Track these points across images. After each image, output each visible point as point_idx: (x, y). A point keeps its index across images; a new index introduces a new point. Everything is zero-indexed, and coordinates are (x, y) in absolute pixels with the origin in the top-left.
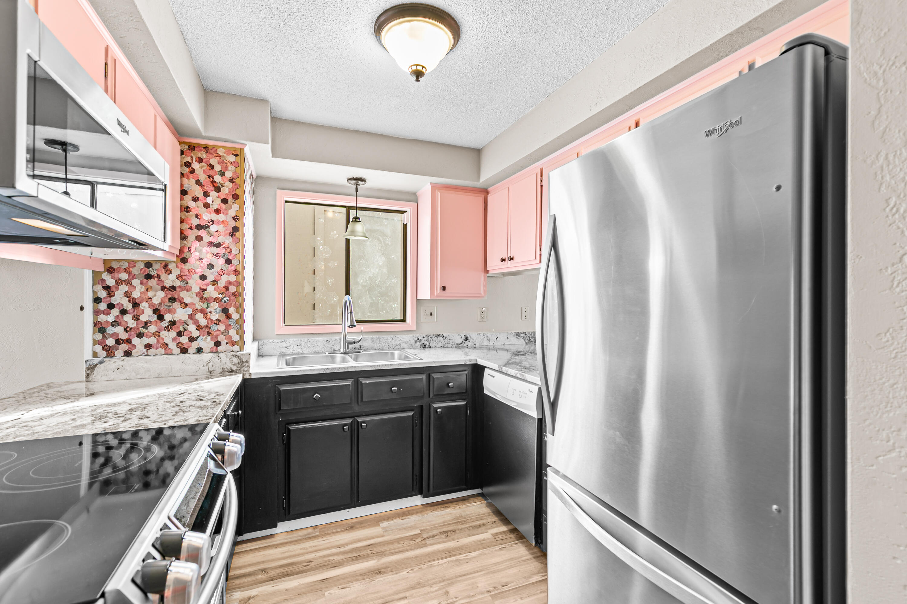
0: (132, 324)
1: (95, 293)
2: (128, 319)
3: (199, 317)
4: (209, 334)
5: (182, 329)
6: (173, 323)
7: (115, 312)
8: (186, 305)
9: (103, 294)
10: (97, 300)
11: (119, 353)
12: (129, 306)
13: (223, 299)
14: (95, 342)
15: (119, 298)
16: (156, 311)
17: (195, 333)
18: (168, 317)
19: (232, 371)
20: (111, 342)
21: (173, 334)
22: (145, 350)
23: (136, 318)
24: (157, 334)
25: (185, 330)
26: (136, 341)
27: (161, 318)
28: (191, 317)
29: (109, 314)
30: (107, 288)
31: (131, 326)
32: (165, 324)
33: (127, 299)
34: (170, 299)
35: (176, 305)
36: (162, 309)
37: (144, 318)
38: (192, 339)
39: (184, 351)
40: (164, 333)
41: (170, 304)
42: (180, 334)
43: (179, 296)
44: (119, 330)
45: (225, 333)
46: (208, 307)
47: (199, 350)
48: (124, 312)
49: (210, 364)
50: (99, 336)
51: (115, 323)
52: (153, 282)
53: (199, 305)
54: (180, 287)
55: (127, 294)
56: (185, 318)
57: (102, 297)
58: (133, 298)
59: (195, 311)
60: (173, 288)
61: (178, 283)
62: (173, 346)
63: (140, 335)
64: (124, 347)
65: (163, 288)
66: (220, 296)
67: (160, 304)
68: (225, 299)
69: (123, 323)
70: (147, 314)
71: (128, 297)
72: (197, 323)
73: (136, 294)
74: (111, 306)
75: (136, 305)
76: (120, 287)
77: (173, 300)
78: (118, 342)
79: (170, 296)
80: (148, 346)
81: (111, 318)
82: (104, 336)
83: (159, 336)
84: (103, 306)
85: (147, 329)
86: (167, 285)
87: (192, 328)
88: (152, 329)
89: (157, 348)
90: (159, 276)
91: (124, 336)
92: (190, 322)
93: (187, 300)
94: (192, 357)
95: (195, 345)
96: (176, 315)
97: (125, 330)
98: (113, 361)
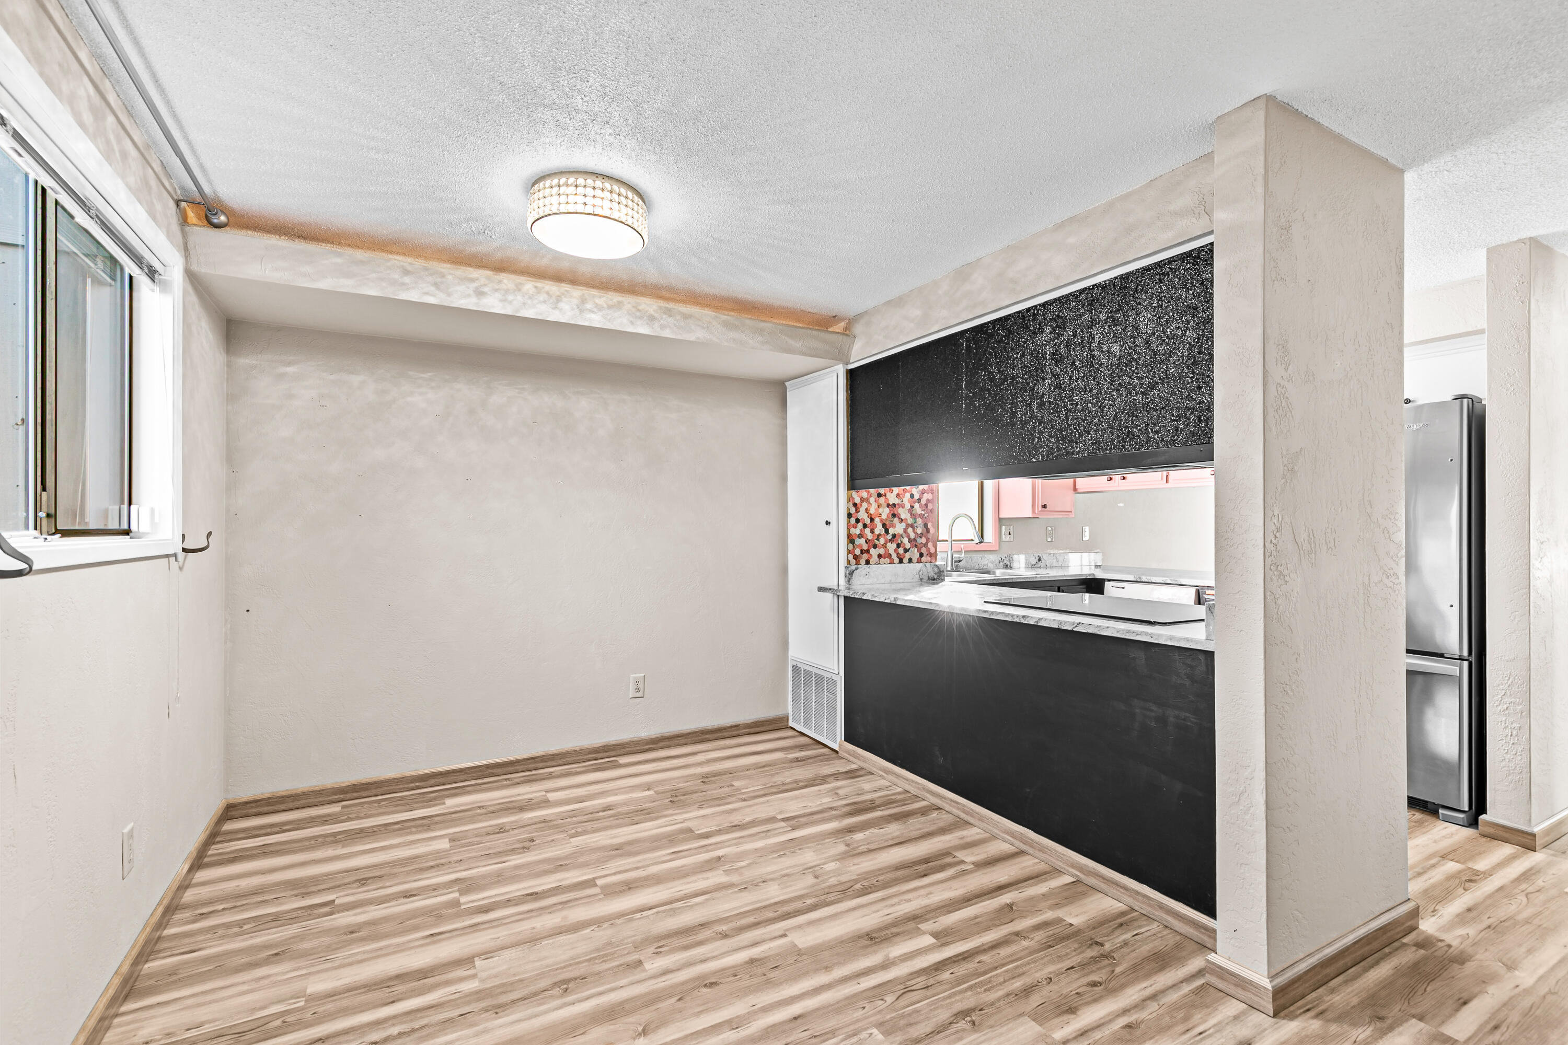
0: (870, 536)
1: (848, 509)
2: (867, 531)
3: (910, 530)
4: (916, 546)
5: (900, 542)
6: (894, 536)
7: (860, 525)
8: (902, 520)
9: (853, 510)
10: (849, 515)
11: (863, 561)
12: (868, 521)
13: (924, 515)
14: (849, 552)
15: (862, 515)
16: (884, 525)
17: (908, 546)
18: (891, 531)
19: (934, 579)
20: (858, 552)
21: (894, 546)
22: (878, 559)
23: (872, 532)
24: (884, 546)
25: (902, 542)
26: (872, 551)
27: (887, 532)
28: (905, 530)
29: (856, 527)
30: (855, 505)
31: (870, 539)
32: (889, 537)
33: (867, 515)
34: (892, 515)
35: (896, 520)
36: (887, 523)
37: (877, 532)
38: (906, 551)
39: (901, 561)
40: (889, 544)
41: (892, 519)
42: (898, 546)
43: (897, 512)
44: (862, 541)
45: (926, 545)
46: (915, 522)
47: (910, 561)
48: (865, 526)
49: (921, 573)
50: (851, 547)
51: (860, 536)
52: (882, 500)
53: (910, 521)
54: (898, 504)
55: (867, 510)
56: (901, 532)
57: (852, 513)
58: (870, 514)
59: (908, 526)
60: (894, 505)
61: (897, 501)
62: (894, 556)
63: (875, 546)
64: (865, 556)
65: (888, 505)
66: (923, 512)
67: (886, 519)
68: (926, 515)
69: (865, 536)
70: (879, 529)
71: (867, 513)
72: (908, 536)
73: (872, 511)
74: (858, 521)
75: (872, 520)
76: (863, 504)
77: (894, 515)
78: (862, 552)
79: (892, 512)
80: (880, 556)
81: (857, 531)
82: (854, 546)
83: (886, 547)
84: (853, 520)
85: (879, 541)
86: (891, 503)
87: (906, 540)
88: (882, 541)
89: (885, 558)
90: (885, 496)
91: (865, 547)
92: (904, 535)
93: (903, 517)
94: (906, 565)
95: (908, 555)
96: (896, 529)
97: (866, 541)
98: (863, 568)
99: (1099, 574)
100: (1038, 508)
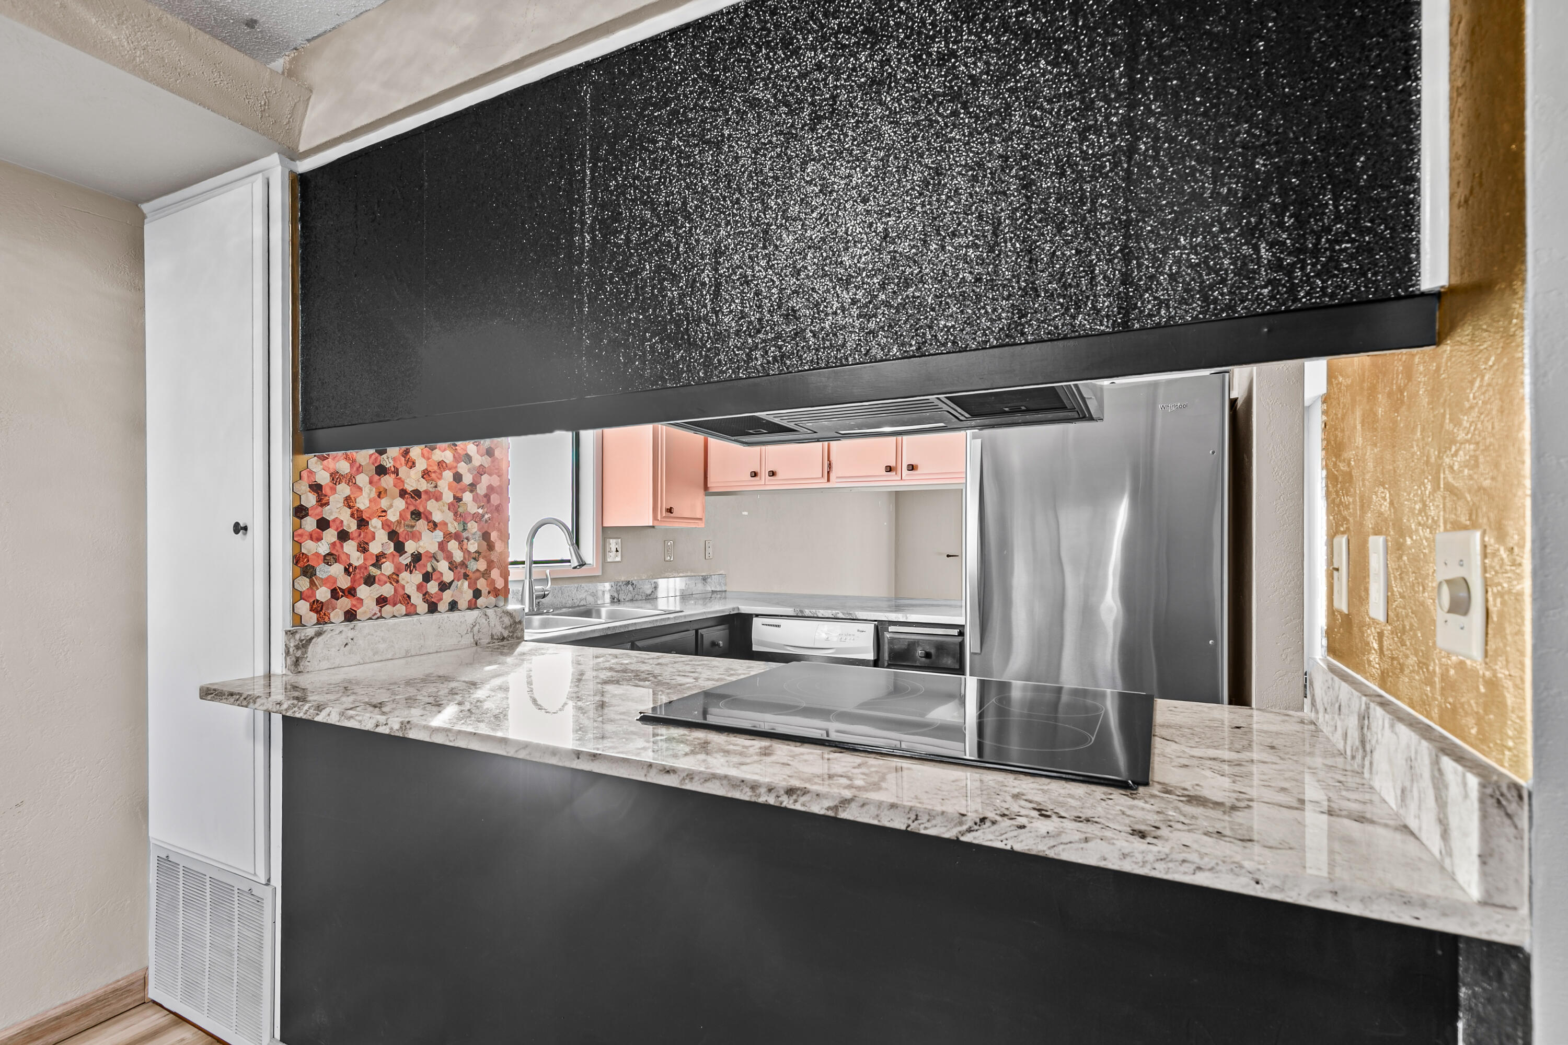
0: (357, 559)
1: (296, 495)
2: (350, 547)
3: (453, 545)
4: (466, 576)
5: (430, 569)
6: (417, 558)
7: (330, 535)
8: (435, 525)
9: (310, 500)
10: (300, 512)
11: (337, 615)
12: (351, 525)
13: (483, 516)
14: (298, 595)
15: (336, 511)
16: (393, 535)
17: (448, 576)
18: (411, 547)
19: (503, 639)
20: (323, 594)
21: (417, 577)
22: (377, 609)
23: (363, 548)
24: (394, 579)
25: (434, 570)
26: (363, 591)
27: (400, 548)
28: (442, 546)
29: (319, 539)
30: (316, 488)
31: (356, 564)
32: (406, 560)
33: (349, 511)
34: (412, 513)
35: (421, 525)
36: (400, 530)
37: (375, 548)
38: (444, 587)
39: (433, 608)
40: (404, 576)
41: (413, 523)
42: (427, 577)
43: (425, 508)
44: (337, 570)
45: (486, 574)
46: (464, 530)
47: (453, 606)
48: (343, 536)
49: (476, 629)
50: (303, 584)
51: (330, 558)
52: (388, 481)
53: (453, 527)
54: (426, 492)
55: (349, 502)
56: (434, 548)
57: (308, 505)
58: (358, 510)
59: (448, 536)
60: (417, 494)
61: (423, 486)
62: (417, 599)
63: (370, 581)
64: (345, 603)
65: (403, 493)
66: (480, 511)
67: (399, 522)
68: (487, 516)
69: (343, 557)
70: (380, 543)
71: (350, 507)
72: (449, 557)
73: (363, 503)
74: (323, 524)
75: (362, 523)
76: (339, 487)
77: (417, 515)
78: (335, 594)
79: (412, 508)
80: (382, 601)
81: (323, 548)
82: (312, 583)
83: (397, 582)
84: (310, 524)
85: (380, 568)
86: (409, 489)
87: (443, 566)
88: (388, 568)
89: (394, 605)
90: (396, 472)
91: (344, 582)
92: (440, 555)
93: (437, 517)
94: (443, 617)
95: (447, 596)
96: (421, 543)
97: (347, 571)
98: (338, 630)
99: (745, 609)
100: (661, 513)
